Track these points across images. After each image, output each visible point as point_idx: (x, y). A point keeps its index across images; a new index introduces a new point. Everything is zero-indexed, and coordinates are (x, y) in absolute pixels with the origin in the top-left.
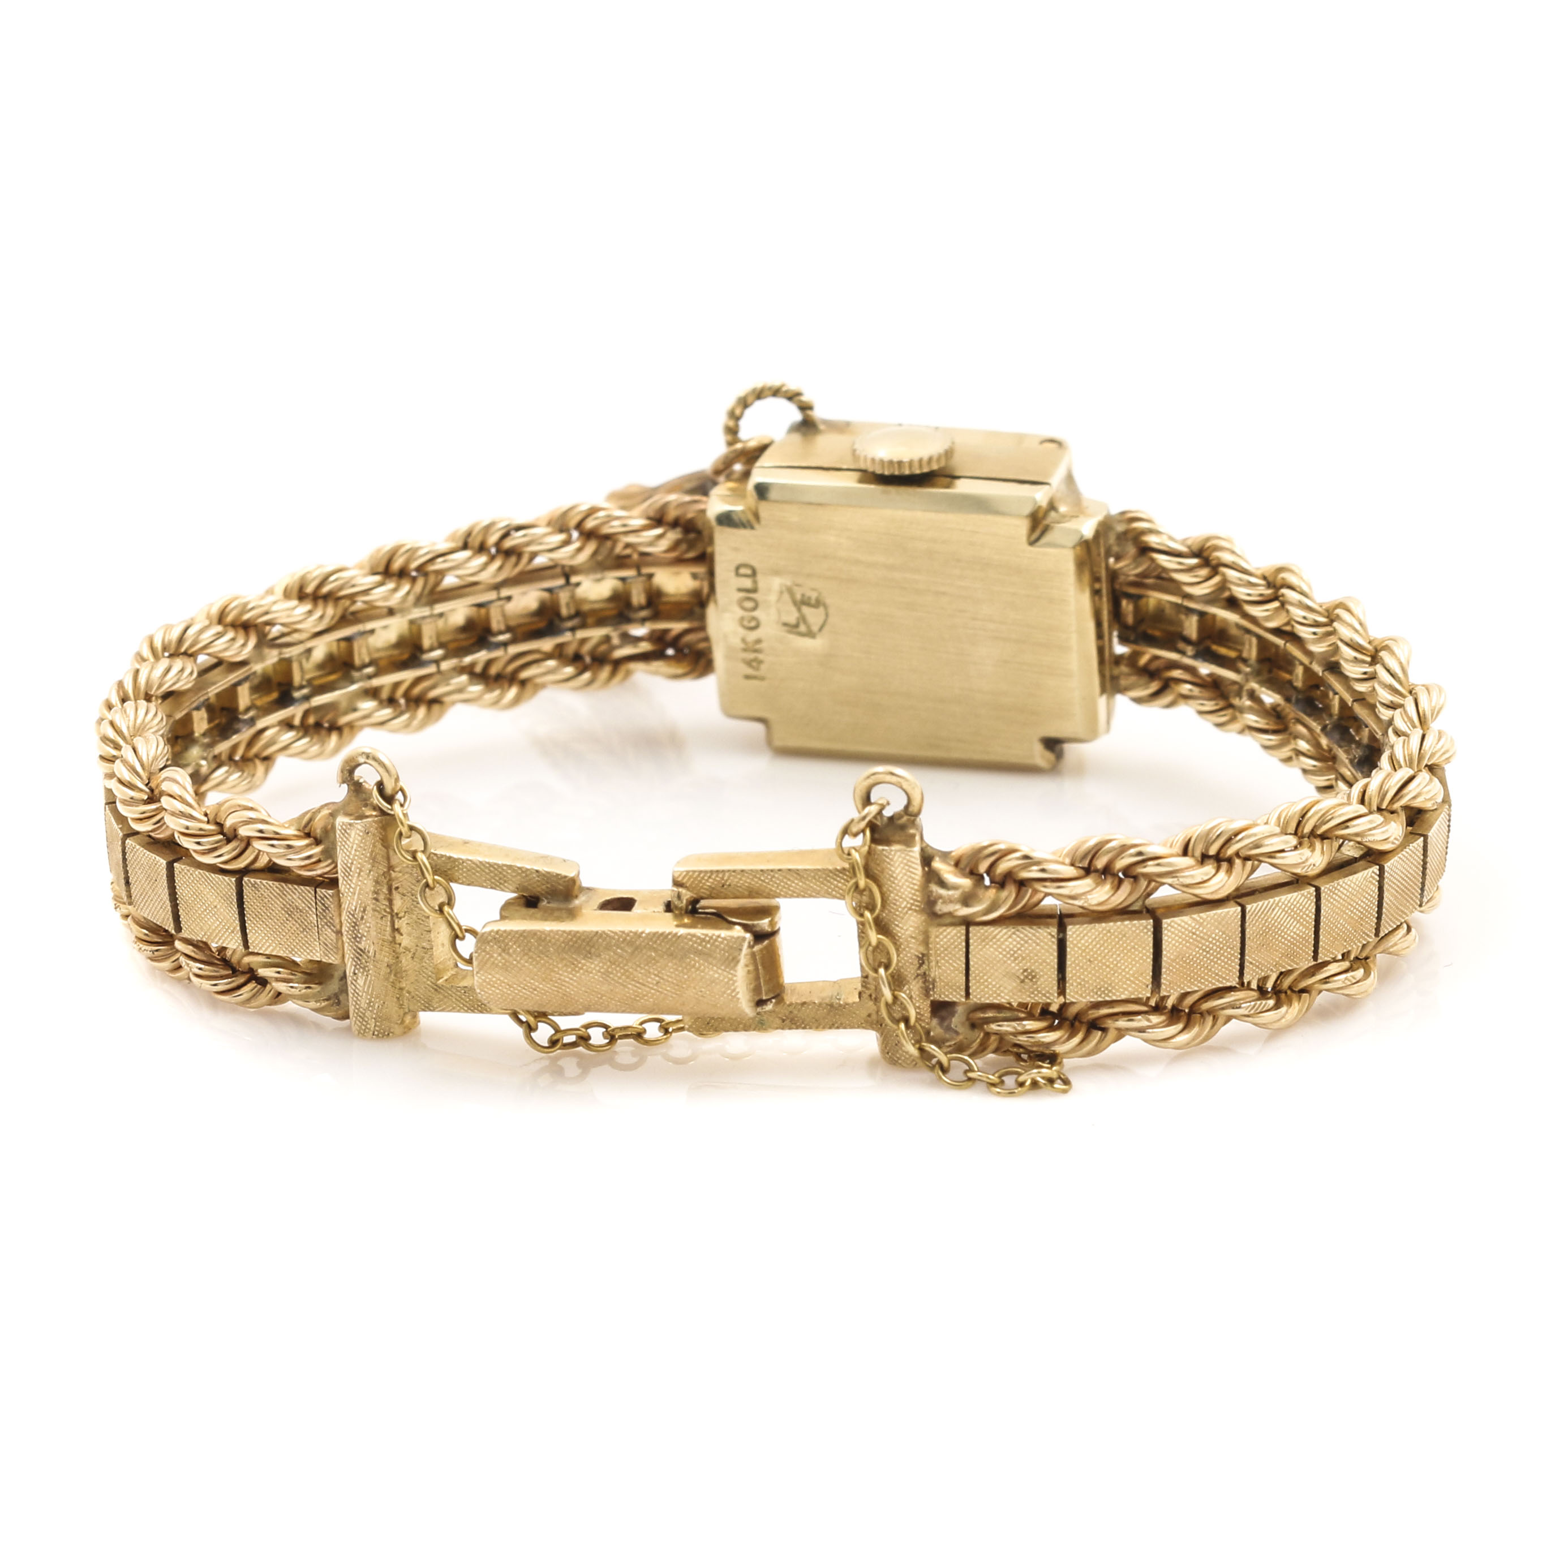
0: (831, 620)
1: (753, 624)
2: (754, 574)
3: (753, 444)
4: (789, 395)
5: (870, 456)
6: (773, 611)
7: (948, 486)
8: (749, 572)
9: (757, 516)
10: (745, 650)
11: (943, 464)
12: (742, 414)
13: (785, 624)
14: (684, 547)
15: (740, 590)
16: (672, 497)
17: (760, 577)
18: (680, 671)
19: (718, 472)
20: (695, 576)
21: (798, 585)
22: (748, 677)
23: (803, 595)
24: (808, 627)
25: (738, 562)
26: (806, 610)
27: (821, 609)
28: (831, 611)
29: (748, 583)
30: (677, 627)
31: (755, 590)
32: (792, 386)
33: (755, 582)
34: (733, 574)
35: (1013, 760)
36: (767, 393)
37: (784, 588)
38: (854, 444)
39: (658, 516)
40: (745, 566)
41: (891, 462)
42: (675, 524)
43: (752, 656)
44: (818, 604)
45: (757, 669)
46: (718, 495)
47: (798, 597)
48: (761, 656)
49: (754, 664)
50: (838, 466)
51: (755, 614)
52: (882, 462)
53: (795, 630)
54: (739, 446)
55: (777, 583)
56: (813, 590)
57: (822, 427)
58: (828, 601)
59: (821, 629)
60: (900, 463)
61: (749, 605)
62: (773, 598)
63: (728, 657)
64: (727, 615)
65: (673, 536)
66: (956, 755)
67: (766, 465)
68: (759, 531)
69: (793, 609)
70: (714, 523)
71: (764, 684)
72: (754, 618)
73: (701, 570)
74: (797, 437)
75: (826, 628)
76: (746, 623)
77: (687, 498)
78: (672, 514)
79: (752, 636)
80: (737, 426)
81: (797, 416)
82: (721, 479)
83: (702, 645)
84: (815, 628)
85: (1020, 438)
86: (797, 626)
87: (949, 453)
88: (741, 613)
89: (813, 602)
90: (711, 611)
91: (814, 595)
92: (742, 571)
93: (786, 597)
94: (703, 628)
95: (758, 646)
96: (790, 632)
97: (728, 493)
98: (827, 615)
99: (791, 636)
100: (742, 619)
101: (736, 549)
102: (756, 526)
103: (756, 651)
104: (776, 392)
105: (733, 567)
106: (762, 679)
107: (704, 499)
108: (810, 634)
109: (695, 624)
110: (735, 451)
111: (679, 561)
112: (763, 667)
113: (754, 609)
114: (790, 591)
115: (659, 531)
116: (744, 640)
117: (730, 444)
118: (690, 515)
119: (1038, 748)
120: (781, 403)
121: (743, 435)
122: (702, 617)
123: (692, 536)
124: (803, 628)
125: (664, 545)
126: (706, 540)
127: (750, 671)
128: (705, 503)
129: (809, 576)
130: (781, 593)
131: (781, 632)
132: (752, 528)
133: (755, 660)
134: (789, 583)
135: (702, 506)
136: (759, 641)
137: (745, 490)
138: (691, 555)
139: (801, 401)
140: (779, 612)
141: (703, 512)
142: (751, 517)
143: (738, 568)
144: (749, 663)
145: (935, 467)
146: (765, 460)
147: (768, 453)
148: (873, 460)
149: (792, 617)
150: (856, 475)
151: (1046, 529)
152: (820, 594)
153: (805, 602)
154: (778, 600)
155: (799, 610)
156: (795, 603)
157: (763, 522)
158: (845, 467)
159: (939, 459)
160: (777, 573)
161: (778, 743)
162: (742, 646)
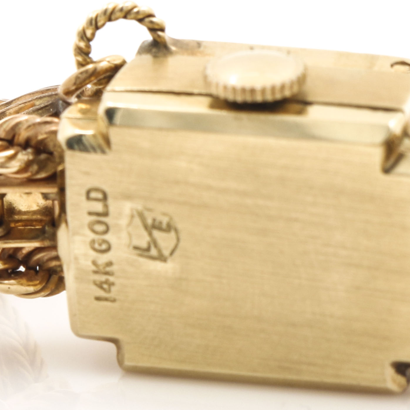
0: (182, 244)
1: (104, 247)
2: (105, 197)
3: (104, 65)
4: (140, 17)
5: (221, 84)
6: (124, 235)
7: (300, 112)
8: (100, 196)
9: (107, 141)
10: (96, 272)
11: (295, 89)
12: (93, 35)
13: (136, 248)
14: (35, 167)
15: (90, 214)
16: (23, 117)
17: (110, 201)
18: (31, 289)
19: (69, 93)
20: (45, 196)
21: (149, 210)
22: (98, 299)
23: (154, 220)
24: (160, 251)
25: (89, 186)
26: (156, 234)
27: (173, 234)
28: (182, 236)
29: (99, 207)
30: (28, 246)
31: (106, 214)
32: (143, 7)
33: (106, 206)
34: (84, 198)
35: (364, 383)
36: (118, 14)
37: (135, 213)
38: (205, 68)
39: (9, 137)
40: (97, 190)
41: (244, 90)
42: (26, 145)
43: (103, 278)
44: (169, 228)
45: (109, 291)
46: (69, 118)
47: (149, 221)
48: (111, 279)
49: (105, 286)
50: (189, 90)
51: (107, 237)
52: (234, 90)
53: (146, 254)
54: (90, 67)
55: (127, 207)
56: (164, 214)
57: (173, 48)
58: (180, 226)
59: (172, 253)
60: (253, 91)
61: (100, 228)
62: (124, 222)
63: (79, 279)
64: (77, 238)
65: (24, 156)
66: (306, 378)
67: (117, 88)
68: (110, 156)
69: (145, 234)
70: (64, 146)
71: (116, 305)
72: (105, 241)
73: (52, 190)
74: (148, 58)
75: (177, 253)
76: (97, 246)
77: (38, 119)
78: (23, 135)
79: (103, 259)
80: (89, 47)
81: (149, 37)
82: (73, 99)
83: (54, 264)
84: (166, 253)
85: (372, 59)
86: (148, 249)
87: (302, 80)
88: (92, 236)
89: (164, 226)
90: (62, 233)
91: (165, 220)
92: (93, 195)
93: (137, 221)
94: (54, 247)
95: (108, 269)
96: (141, 255)
97: (79, 115)
98: (178, 239)
99: (142, 260)
100: (93, 242)
101: (87, 174)
102: (107, 150)
103: (107, 273)
104: (127, 14)
105: (84, 192)
106: (114, 301)
107: (56, 120)
108: (161, 258)
109: (47, 243)
110: (86, 71)
111: (31, 182)
112: (113, 289)
113: (106, 232)
114: (141, 216)
115: (10, 152)
116: (94, 263)
117: (81, 65)
118: (40, 137)
119: (390, 372)
120: (132, 24)
121: (94, 55)
122: (53, 237)
123: (43, 156)
124: (154, 252)
125: (15, 166)
126: (57, 160)
127: (101, 293)
128: (57, 124)
129: (161, 201)
130: (132, 217)
131: (133, 256)
132: (103, 152)
133: (106, 282)
134: (140, 207)
135: (53, 128)
136: (110, 264)
137: (96, 113)
138: (42, 175)
139: (152, 22)
140: (130, 235)
141: (55, 133)
142: (102, 142)
143: (88, 192)
144: (100, 285)
145: (287, 93)
146: (116, 84)
147: (119, 75)
148: (225, 88)
149: (143, 241)
150: (207, 101)
151: (400, 157)
152: (171, 219)
153: (156, 226)
154: (129, 224)
155: (150, 234)
156: (146, 227)
157: (113, 146)
158: (196, 91)
159: (291, 86)
160: (128, 197)
161: (128, 363)
162: (94, 268)
